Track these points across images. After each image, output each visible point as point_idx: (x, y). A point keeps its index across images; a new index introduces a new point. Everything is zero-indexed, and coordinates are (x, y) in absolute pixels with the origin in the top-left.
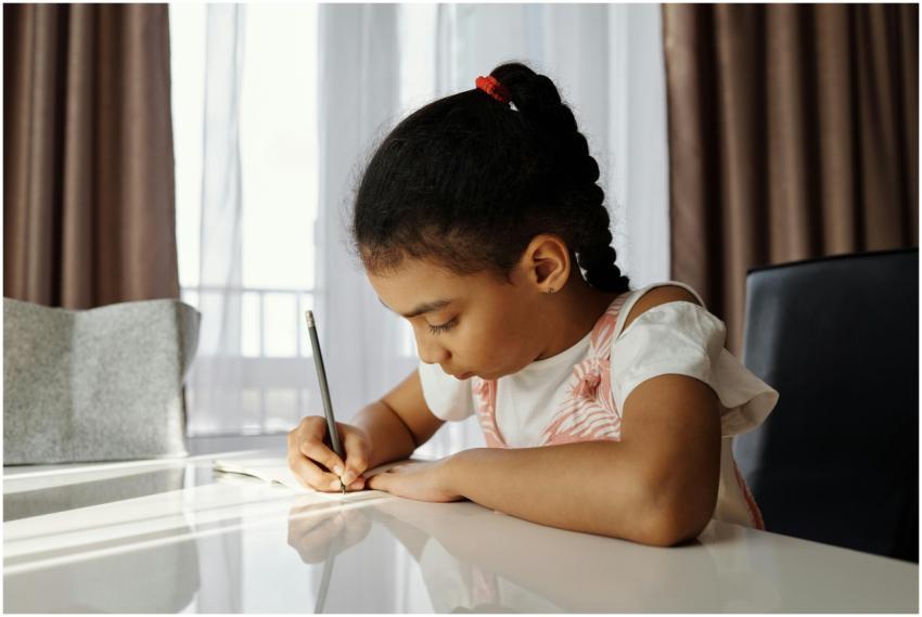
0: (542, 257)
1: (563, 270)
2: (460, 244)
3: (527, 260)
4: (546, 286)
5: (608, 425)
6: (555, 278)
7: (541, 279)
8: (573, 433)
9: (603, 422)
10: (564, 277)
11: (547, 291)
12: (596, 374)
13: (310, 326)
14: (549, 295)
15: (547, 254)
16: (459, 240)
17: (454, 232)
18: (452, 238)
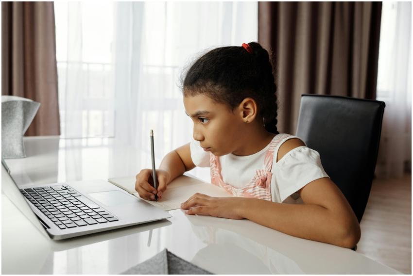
0: (247, 107)
1: (253, 114)
2: (219, 91)
3: (241, 106)
4: (245, 119)
5: (266, 196)
6: (250, 117)
7: (245, 116)
8: (252, 194)
9: (264, 194)
10: (253, 117)
11: (245, 121)
12: (266, 177)
13: (151, 135)
14: (246, 123)
15: (249, 106)
16: (219, 89)
17: (217, 86)
18: (217, 88)
